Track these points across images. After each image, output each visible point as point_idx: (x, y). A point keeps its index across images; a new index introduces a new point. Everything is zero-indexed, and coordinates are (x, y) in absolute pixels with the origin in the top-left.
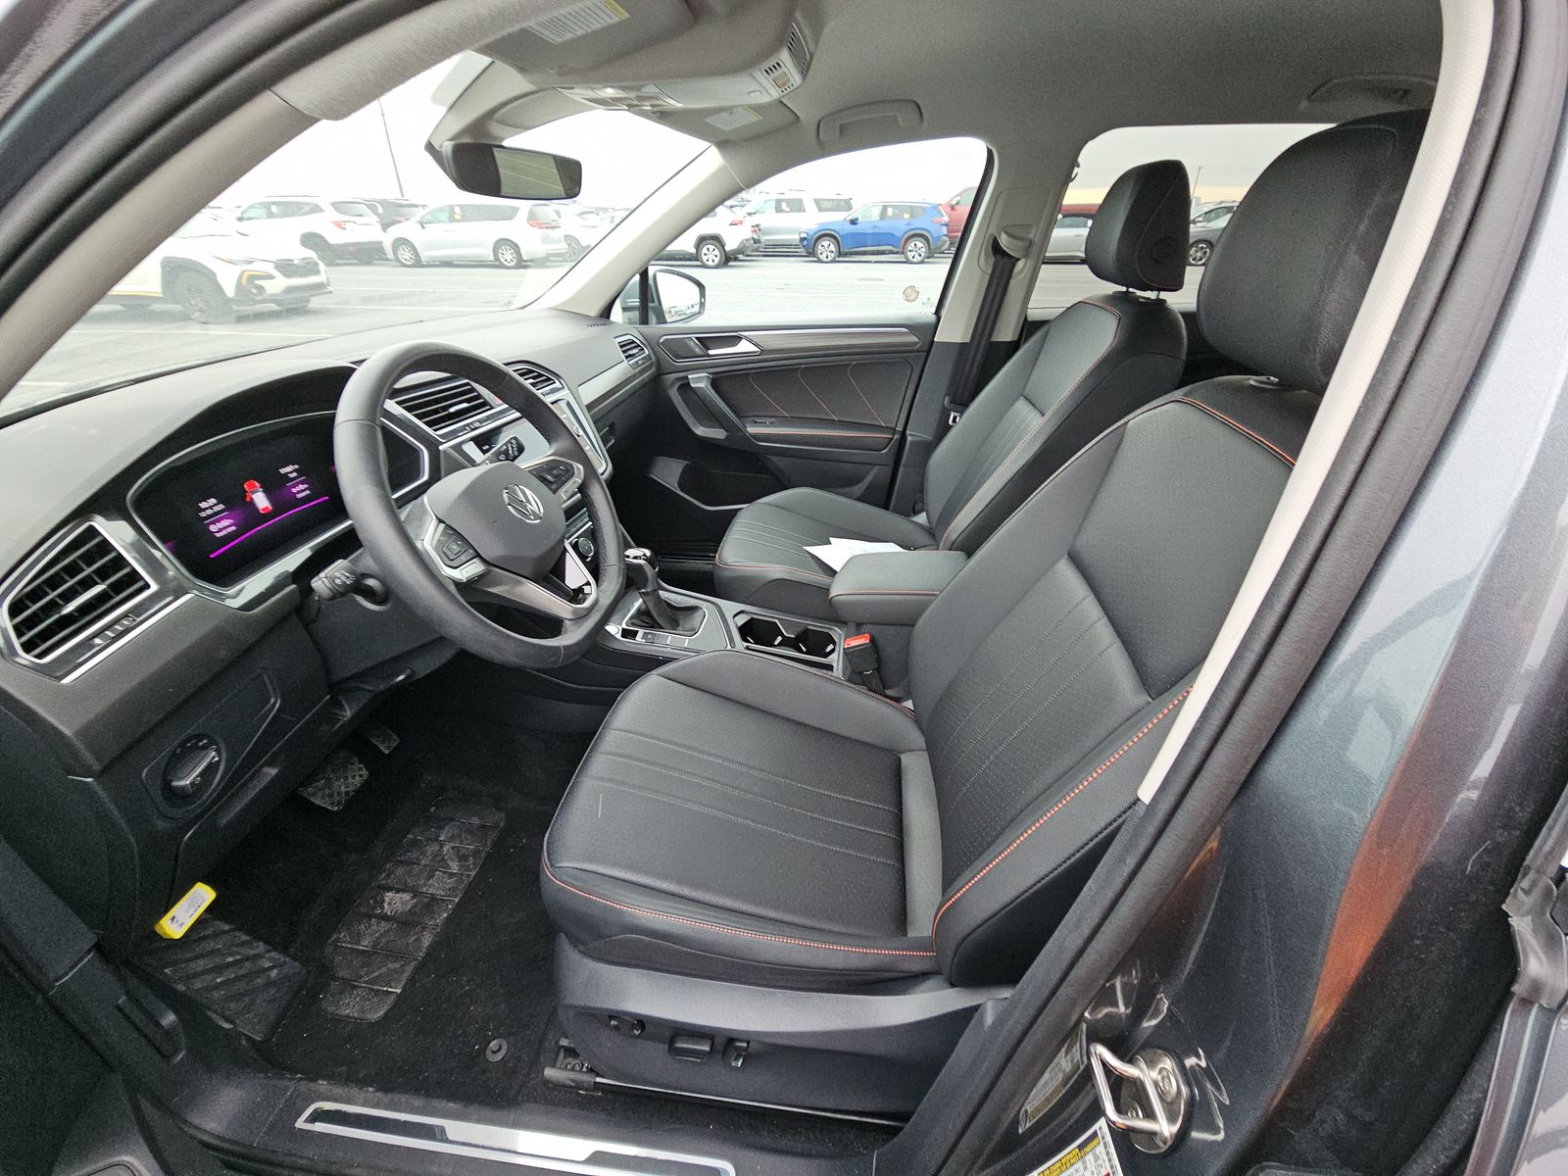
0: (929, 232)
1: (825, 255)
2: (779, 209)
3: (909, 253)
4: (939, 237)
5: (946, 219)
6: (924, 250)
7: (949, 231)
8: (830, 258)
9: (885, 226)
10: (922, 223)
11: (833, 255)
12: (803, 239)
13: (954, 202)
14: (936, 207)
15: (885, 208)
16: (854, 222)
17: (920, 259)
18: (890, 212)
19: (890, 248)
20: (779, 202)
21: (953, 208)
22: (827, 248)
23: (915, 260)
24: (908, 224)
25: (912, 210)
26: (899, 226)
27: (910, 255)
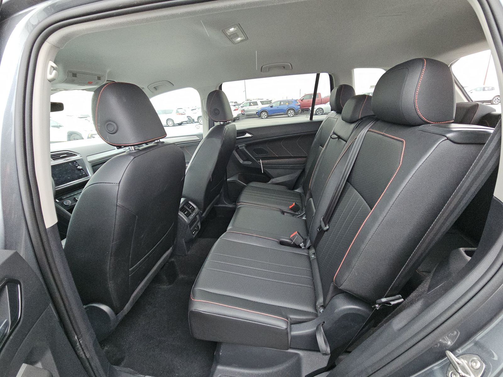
0: (294, 108)
1: (264, 116)
2: (250, 105)
3: (289, 114)
4: (298, 109)
5: (299, 104)
6: (293, 113)
7: (301, 107)
8: (265, 117)
9: (281, 107)
10: (292, 105)
11: (266, 116)
12: (257, 113)
13: (302, 99)
14: (296, 101)
15: (281, 102)
16: (272, 107)
17: (292, 115)
18: (282, 103)
19: (283, 113)
20: (250, 103)
21: (302, 100)
22: (264, 115)
23: (291, 116)
24: (288, 106)
25: (289, 102)
26: (285, 107)
27: (289, 115)
